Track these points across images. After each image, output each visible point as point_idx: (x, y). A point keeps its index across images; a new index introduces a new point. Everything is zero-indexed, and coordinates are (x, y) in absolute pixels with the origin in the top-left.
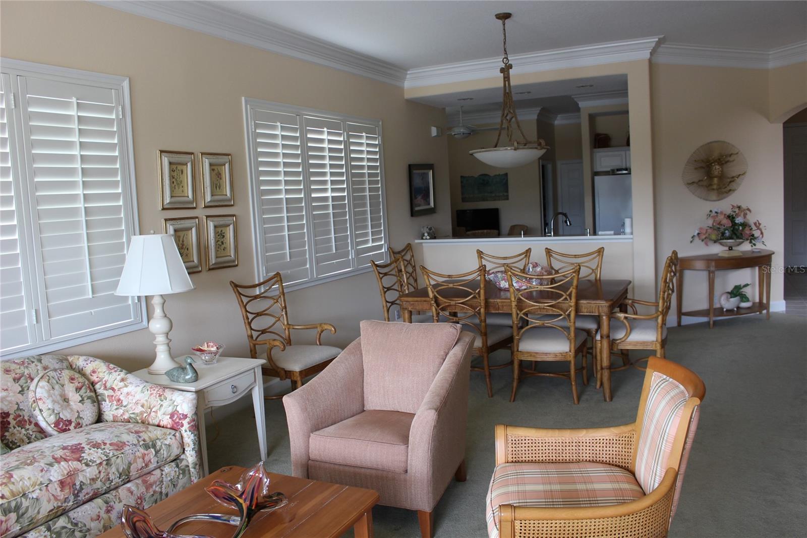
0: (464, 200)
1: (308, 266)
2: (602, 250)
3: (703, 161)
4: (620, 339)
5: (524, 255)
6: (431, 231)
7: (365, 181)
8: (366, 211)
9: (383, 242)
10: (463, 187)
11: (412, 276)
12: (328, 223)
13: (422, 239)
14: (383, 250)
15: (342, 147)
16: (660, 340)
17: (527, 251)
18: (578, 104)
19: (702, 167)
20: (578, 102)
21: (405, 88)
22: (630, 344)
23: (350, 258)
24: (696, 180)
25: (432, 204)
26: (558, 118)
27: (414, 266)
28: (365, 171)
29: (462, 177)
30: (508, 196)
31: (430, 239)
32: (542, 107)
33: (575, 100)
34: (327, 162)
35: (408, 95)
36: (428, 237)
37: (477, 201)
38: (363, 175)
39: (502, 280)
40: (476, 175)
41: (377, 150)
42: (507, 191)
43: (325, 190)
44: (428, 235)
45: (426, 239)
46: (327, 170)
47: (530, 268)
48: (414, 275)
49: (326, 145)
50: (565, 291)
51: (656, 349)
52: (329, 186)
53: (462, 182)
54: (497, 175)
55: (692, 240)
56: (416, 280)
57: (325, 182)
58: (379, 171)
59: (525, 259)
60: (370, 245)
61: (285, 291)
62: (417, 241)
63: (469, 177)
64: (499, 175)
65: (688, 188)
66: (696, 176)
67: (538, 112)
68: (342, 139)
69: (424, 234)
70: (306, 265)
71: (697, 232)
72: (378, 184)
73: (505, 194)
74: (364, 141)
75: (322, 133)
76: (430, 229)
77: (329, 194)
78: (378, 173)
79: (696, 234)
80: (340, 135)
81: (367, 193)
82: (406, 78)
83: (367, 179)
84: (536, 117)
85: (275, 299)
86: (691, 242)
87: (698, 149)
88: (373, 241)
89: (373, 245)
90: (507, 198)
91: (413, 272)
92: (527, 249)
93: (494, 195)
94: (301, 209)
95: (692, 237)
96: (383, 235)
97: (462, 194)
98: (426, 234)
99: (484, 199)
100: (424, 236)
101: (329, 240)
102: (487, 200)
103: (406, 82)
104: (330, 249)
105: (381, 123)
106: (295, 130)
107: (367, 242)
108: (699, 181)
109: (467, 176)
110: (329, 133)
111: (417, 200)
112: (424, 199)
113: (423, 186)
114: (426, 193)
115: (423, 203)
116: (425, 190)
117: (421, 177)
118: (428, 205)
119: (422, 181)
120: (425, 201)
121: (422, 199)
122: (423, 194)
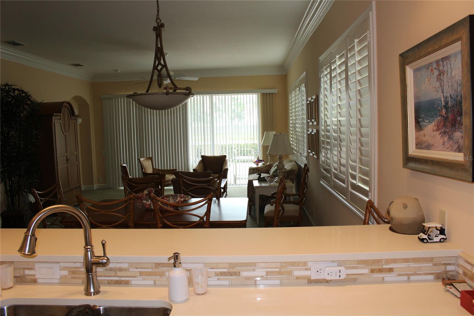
111: (422, 131)
112: (445, 132)
113: (440, 95)
114: (450, 115)
115: (441, 141)
116: (446, 107)
117: (436, 73)
118: (455, 151)
119: (438, 84)
120: (446, 139)
121: (436, 130)
122: (439, 118)
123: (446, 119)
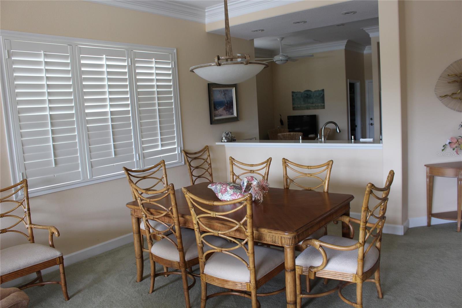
0: (294, 109)
1: (80, 170)
2: (331, 163)
3: (456, 75)
4: (317, 267)
5: (265, 165)
6: (228, 136)
7: (154, 98)
8: (156, 122)
9: (176, 146)
10: (293, 99)
11: (208, 171)
12: (108, 134)
13: (222, 142)
14: (176, 152)
15: (126, 70)
16: (360, 273)
17: (268, 160)
18: (369, 35)
19: (455, 81)
20: (369, 34)
21: (206, 24)
22: (328, 273)
23: (135, 160)
24: (449, 93)
25: (235, 114)
26: (366, 49)
27: (210, 164)
28: (155, 89)
29: (293, 92)
30: (324, 106)
31: (227, 142)
32: (348, 40)
33: (367, 31)
34: (106, 83)
35: (208, 29)
36: (226, 141)
37: (303, 110)
38: (152, 93)
39: (220, 192)
40: (302, 91)
41: (171, 72)
42: (324, 103)
43: (105, 106)
44: (226, 139)
45: (224, 142)
46: (106, 90)
47: (245, 182)
48: (209, 170)
49: (104, 69)
50: (239, 220)
51: (356, 282)
52: (108, 103)
53: (293, 96)
54: (317, 91)
55: (443, 148)
56: (211, 175)
57: (104, 100)
58: (172, 90)
59: (266, 168)
60: (160, 148)
61: (30, 196)
62: (217, 143)
63: (297, 92)
64: (318, 90)
65: (441, 100)
66: (449, 89)
67: (346, 43)
68: (126, 64)
69: (223, 138)
70: (78, 169)
71: (449, 141)
72: (172, 100)
73: (322, 104)
74: (153, 65)
75: (101, 59)
76: (227, 134)
77: (108, 109)
78: (172, 91)
79: (447, 143)
80: (124, 60)
81: (157, 108)
82: (205, 16)
83: (156, 96)
84: (344, 47)
85: (19, 203)
86: (443, 150)
87: (451, 65)
88: (162, 145)
89: (162, 149)
90: (323, 107)
91: (209, 168)
92: (268, 158)
93: (314, 105)
94: (72, 123)
95: (444, 146)
96: (176, 141)
97: (293, 104)
98: (224, 138)
99: (308, 108)
100: (223, 139)
101: (109, 147)
102: (310, 109)
103: (206, 18)
104: (109, 154)
105: (175, 51)
106: (66, 57)
107: (157, 146)
108: (453, 94)
109: (296, 91)
110: (107, 59)
111: (218, 111)
112: (227, 110)
113: (225, 100)
114: (229, 105)
115: (226, 113)
116: (227, 103)
117: (223, 93)
118: (231, 115)
119: (224, 97)
120: (227, 112)
121: (224, 110)
122: (225, 106)
123: (227, 107)
